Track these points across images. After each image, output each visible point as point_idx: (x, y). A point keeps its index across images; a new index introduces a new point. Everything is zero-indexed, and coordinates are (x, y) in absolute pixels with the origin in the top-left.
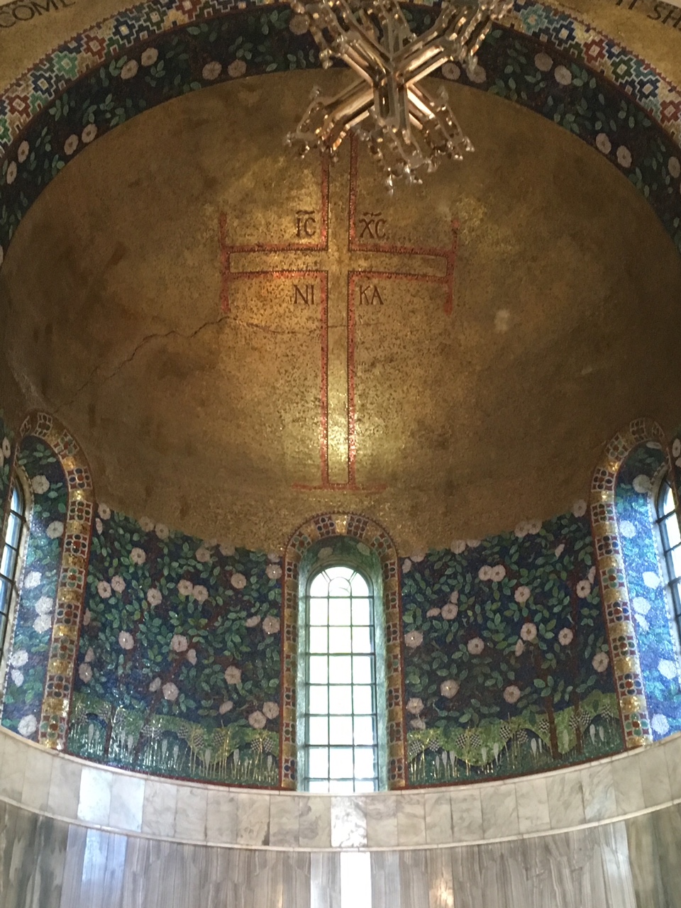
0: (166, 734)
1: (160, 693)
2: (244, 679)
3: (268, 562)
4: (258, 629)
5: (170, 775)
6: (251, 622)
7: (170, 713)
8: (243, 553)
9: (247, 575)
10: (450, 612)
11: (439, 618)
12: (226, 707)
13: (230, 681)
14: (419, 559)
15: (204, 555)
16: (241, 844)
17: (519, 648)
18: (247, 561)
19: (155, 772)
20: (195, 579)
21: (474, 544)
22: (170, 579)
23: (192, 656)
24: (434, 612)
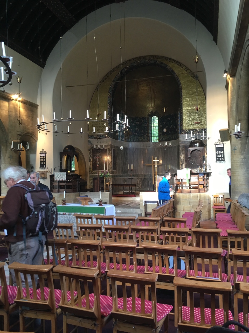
0: (136, 138)
1: (135, 134)
2: (144, 131)
3: (146, 118)
4: (145, 126)
5: (137, 142)
6: (144, 125)
7: (137, 136)
8: (143, 117)
9: (144, 120)
10: (165, 123)
11: (164, 124)
12: (142, 135)
13: (142, 132)
14: (162, 117)
15: (139, 119)
16: (144, 147)
17: (171, 127)
18: (144, 118)
19: (135, 142)
20: (138, 121)
21: (167, 115)
22: (135, 122)
23: (138, 130)
24: (163, 123)
